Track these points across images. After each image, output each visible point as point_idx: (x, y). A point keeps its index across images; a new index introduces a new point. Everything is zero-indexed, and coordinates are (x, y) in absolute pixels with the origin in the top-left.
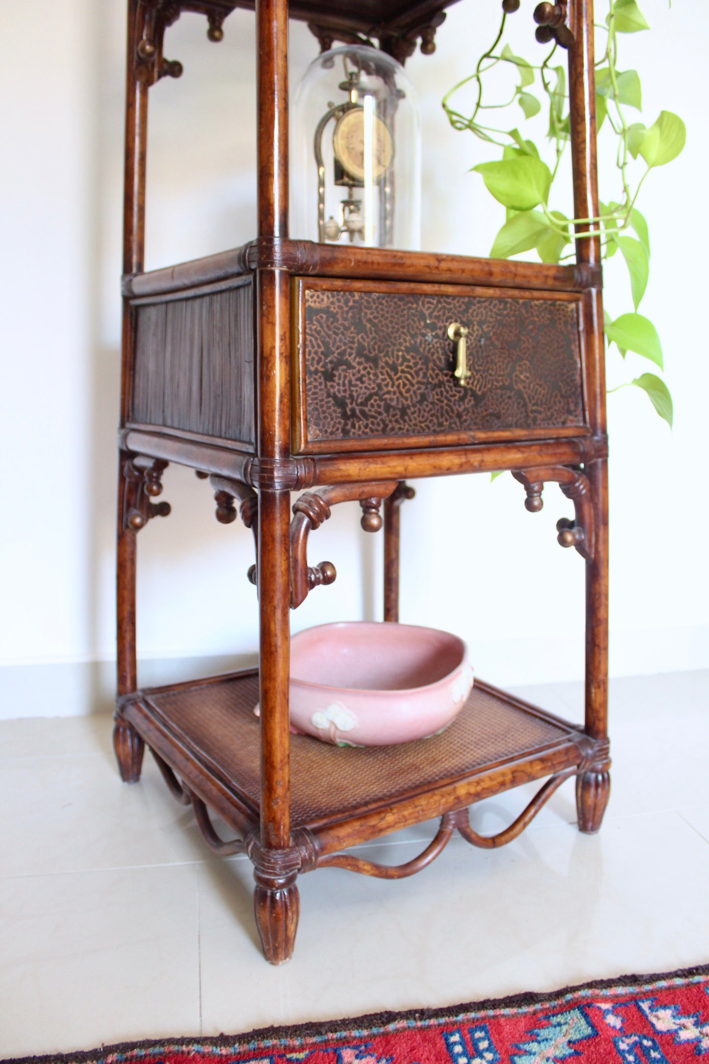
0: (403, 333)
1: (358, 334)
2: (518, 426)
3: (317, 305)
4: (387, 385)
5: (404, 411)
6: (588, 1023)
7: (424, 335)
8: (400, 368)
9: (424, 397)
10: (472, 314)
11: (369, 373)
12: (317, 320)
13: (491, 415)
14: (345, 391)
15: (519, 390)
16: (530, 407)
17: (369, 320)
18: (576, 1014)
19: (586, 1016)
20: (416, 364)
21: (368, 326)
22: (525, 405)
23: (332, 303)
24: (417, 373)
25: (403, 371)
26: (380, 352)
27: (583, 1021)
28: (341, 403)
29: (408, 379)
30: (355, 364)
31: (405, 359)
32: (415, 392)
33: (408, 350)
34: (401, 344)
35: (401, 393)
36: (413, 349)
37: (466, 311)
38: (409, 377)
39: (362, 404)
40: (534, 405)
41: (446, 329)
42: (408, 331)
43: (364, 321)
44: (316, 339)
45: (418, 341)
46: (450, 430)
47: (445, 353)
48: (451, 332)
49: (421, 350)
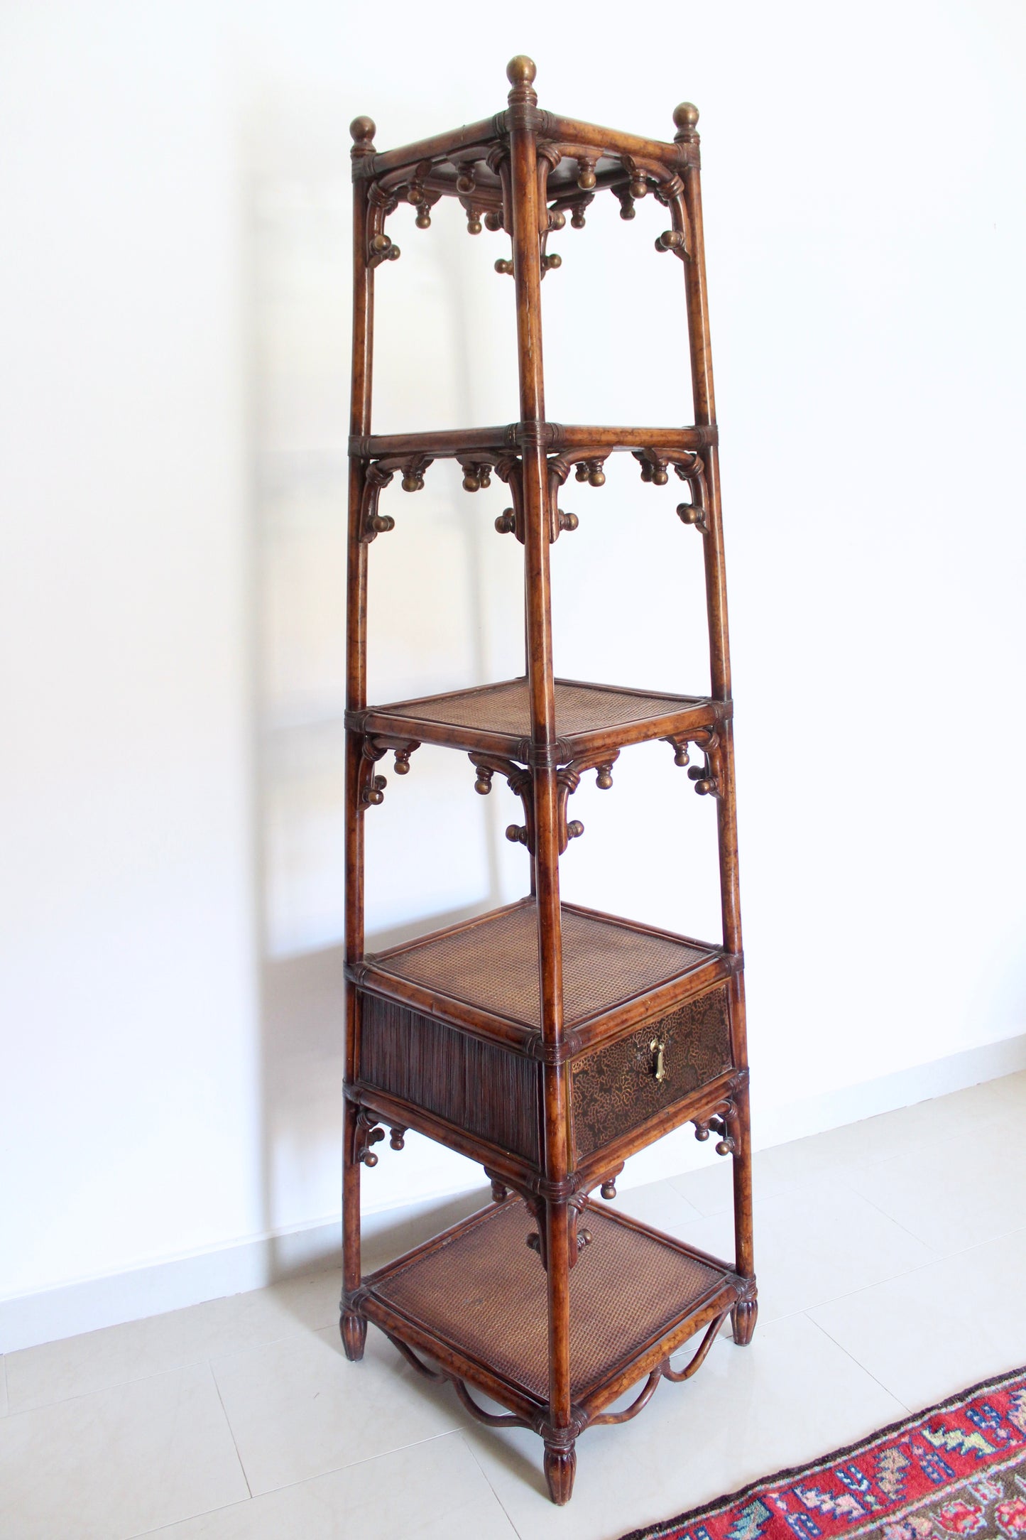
0: (625, 1063)
1: (599, 1078)
2: (693, 1089)
3: (578, 1070)
4: (616, 1103)
5: (626, 1115)
6: (766, 1508)
7: (636, 1057)
8: (623, 1087)
9: (637, 1099)
10: (663, 1028)
11: (607, 1100)
12: (578, 1081)
13: (677, 1089)
14: (594, 1118)
15: (693, 1064)
16: (699, 1072)
17: (607, 1066)
18: (757, 1504)
19: (763, 1504)
20: (632, 1080)
21: (605, 1068)
22: (696, 1072)
23: (585, 1064)
24: (633, 1086)
25: (626, 1088)
26: (612, 1082)
27: (763, 1508)
28: (591, 1127)
29: (627, 1092)
30: (599, 1098)
31: (626, 1080)
32: (632, 1099)
33: (627, 1072)
34: (623, 1071)
35: (624, 1103)
36: (631, 1070)
37: (660, 1027)
38: (628, 1090)
39: (605, 1121)
40: (701, 1070)
41: (649, 1046)
42: (628, 1060)
43: (603, 1066)
44: (578, 1093)
45: (633, 1063)
46: (655, 1113)
47: (649, 1063)
48: (653, 1045)
49: (635, 1068)
